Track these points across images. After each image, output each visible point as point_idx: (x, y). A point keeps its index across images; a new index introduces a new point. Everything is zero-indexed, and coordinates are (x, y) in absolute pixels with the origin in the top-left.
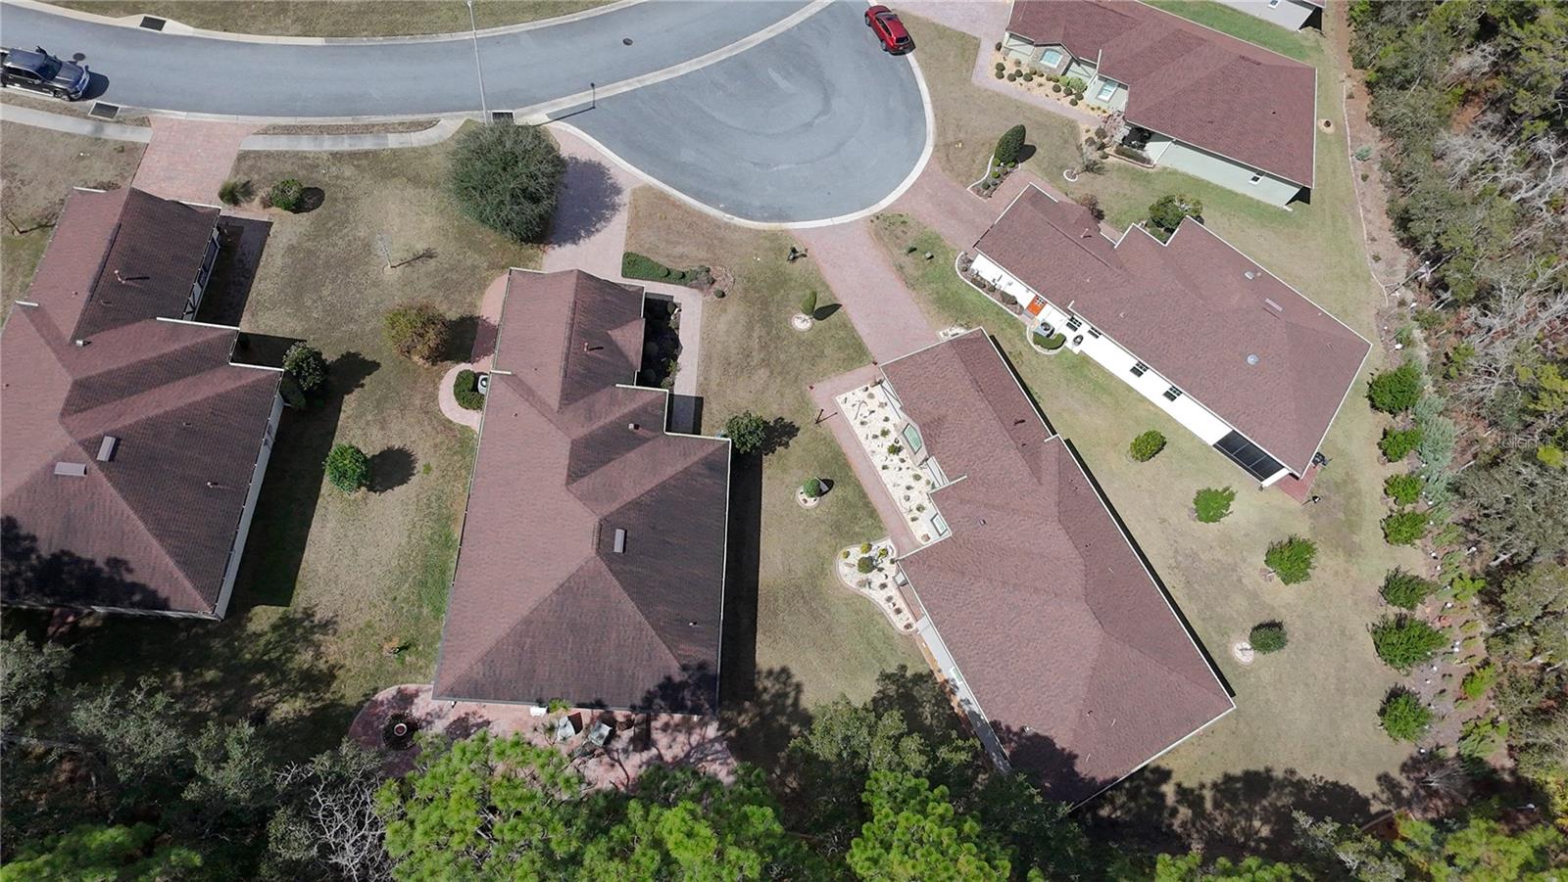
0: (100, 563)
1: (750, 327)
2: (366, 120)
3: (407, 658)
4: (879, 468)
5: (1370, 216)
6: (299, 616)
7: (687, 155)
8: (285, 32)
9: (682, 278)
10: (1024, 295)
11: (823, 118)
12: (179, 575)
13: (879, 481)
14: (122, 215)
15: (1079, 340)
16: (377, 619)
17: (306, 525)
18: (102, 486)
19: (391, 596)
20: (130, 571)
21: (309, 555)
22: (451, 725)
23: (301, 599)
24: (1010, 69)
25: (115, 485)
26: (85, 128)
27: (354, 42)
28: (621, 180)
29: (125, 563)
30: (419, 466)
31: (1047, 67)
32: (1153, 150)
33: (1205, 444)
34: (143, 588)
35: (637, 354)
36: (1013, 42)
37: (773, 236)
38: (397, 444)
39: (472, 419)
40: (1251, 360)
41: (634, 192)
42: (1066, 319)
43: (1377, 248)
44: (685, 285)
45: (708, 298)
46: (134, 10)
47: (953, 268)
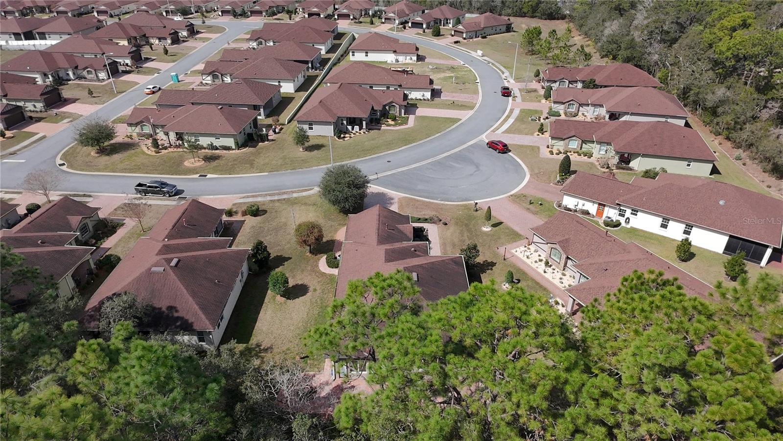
0: (164, 309)
1: (461, 233)
2: (284, 191)
3: (309, 362)
4: (542, 273)
5: (756, 175)
6: (253, 346)
7: (420, 187)
8: (254, 173)
9: (425, 220)
10: (592, 208)
11: (477, 172)
12: (200, 312)
13: (544, 277)
14: (188, 206)
15: (628, 220)
16: (293, 346)
17: (258, 313)
18: (170, 275)
19: (299, 337)
20: (177, 311)
21: (259, 324)
22: (334, 388)
23: (254, 341)
24: (555, 151)
25: (176, 275)
26: (174, 203)
27: (279, 172)
28: (393, 196)
29: (175, 308)
30: (311, 289)
31: (572, 148)
32: (634, 164)
33: (718, 254)
34: (182, 318)
35: (410, 233)
36: (554, 141)
37: (465, 206)
38: (300, 283)
39: (335, 271)
40: (722, 203)
41: (399, 199)
42: (617, 212)
43: (766, 184)
44: (428, 223)
45: (440, 225)
46: (197, 173)
47: (553, 207)
